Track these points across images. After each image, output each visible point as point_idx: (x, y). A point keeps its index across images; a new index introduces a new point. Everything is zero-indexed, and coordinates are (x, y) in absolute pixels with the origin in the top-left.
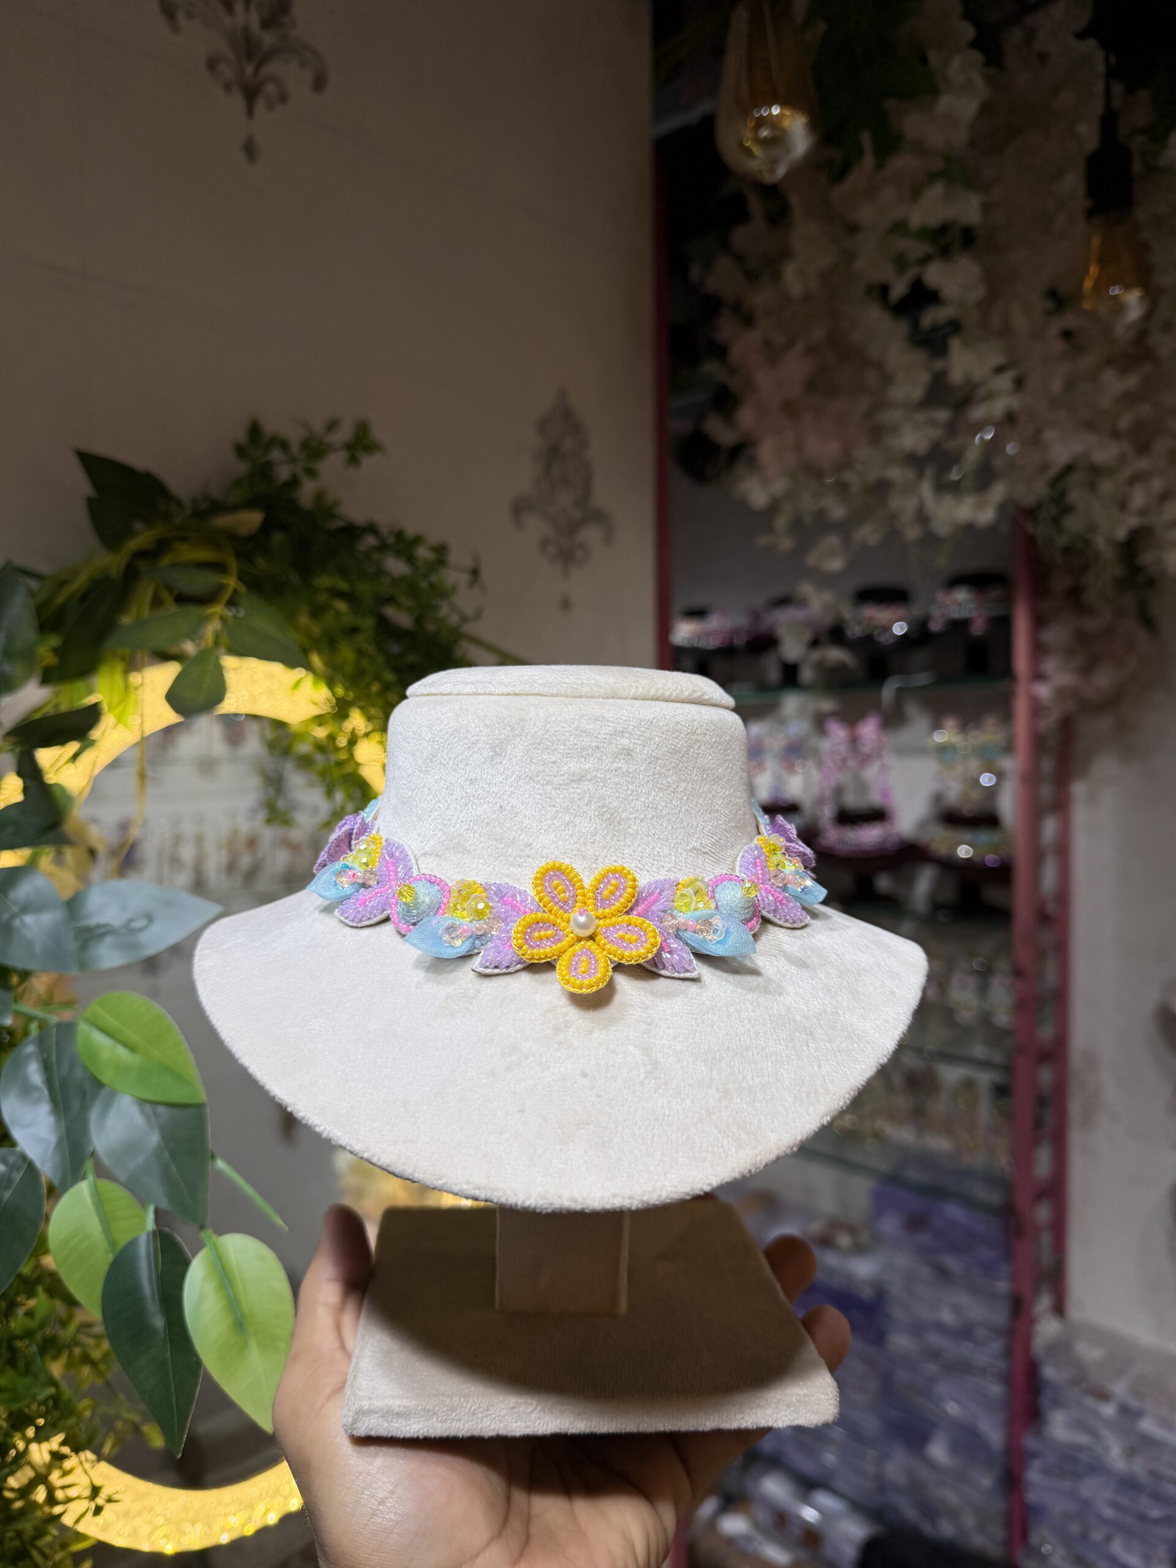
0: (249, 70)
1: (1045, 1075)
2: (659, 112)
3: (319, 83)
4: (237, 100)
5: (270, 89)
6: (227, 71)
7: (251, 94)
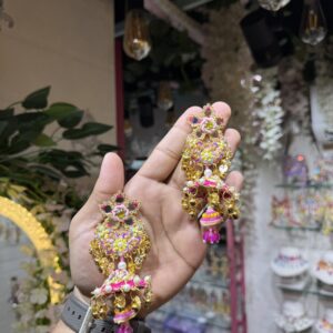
1: (239, 289)
2: (117, 30)
3: (11, 25)
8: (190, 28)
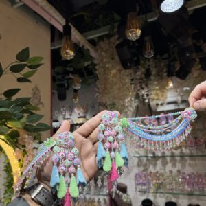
2: (51, 46)
8: (89, 48)
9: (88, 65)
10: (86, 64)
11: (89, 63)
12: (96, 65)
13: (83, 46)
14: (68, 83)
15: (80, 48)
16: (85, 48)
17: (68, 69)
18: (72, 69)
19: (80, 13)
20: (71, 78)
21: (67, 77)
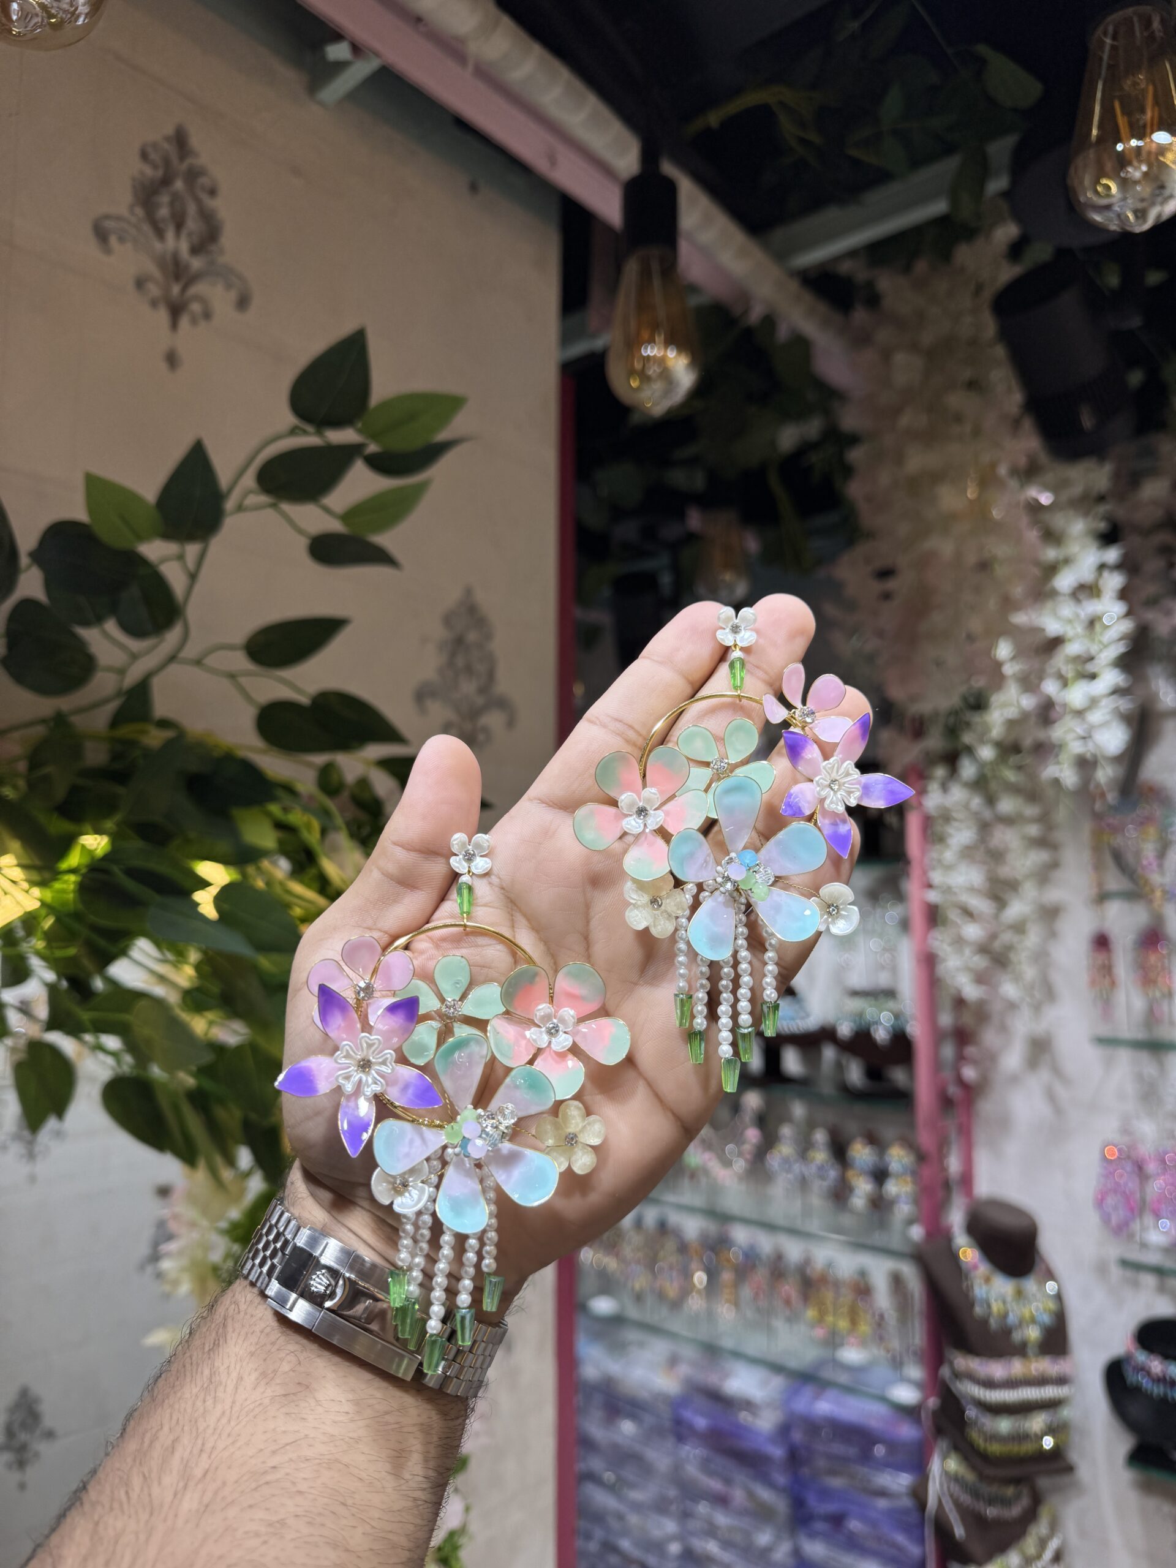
0: (176, 289)
2: (567, 337)
3: (243, 303)
4: (162, 316)
5: (196, 307)
6: (154, 290)
7: (176, 311)
8: (810, 328)
9: (804, 449)
10: (788, 437)
11: (813, 428)
12: (853, 440)
13: (769, 322)
14: (676, 568)
15: (749, 332)
16: (783, 333)
17: (679, 478)
18: (698, 481)
19: (751, 99)
20: (691, 538)
21: (670, 531)
